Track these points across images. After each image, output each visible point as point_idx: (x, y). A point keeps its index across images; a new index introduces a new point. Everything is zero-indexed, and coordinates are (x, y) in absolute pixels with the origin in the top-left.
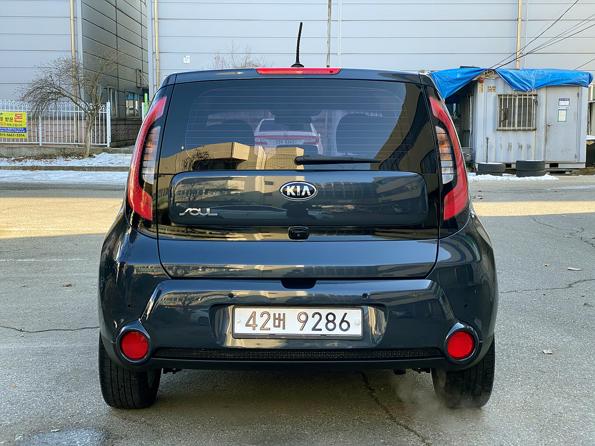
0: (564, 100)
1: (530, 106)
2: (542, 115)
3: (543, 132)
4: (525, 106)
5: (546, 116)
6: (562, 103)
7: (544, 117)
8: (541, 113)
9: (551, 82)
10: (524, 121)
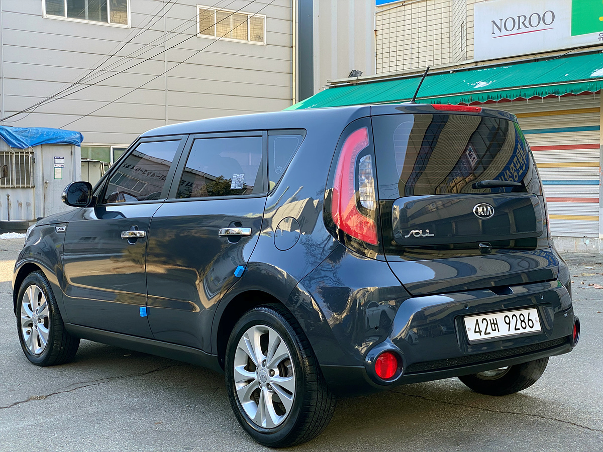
0: (59, 158)
1: (27, 163)
2: (39, 172)
3: (41, 190)
4: (22, 164)
5: (43, 174)
6: (57, 161)
7: (41, 174)
8: (38, 170)
9: (46, 140)
10: (23, 179)
